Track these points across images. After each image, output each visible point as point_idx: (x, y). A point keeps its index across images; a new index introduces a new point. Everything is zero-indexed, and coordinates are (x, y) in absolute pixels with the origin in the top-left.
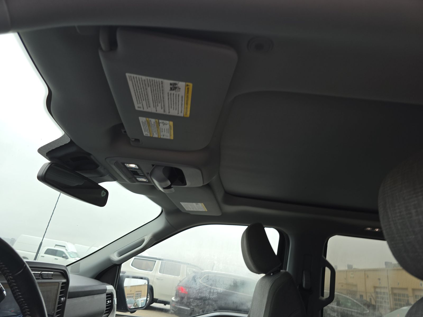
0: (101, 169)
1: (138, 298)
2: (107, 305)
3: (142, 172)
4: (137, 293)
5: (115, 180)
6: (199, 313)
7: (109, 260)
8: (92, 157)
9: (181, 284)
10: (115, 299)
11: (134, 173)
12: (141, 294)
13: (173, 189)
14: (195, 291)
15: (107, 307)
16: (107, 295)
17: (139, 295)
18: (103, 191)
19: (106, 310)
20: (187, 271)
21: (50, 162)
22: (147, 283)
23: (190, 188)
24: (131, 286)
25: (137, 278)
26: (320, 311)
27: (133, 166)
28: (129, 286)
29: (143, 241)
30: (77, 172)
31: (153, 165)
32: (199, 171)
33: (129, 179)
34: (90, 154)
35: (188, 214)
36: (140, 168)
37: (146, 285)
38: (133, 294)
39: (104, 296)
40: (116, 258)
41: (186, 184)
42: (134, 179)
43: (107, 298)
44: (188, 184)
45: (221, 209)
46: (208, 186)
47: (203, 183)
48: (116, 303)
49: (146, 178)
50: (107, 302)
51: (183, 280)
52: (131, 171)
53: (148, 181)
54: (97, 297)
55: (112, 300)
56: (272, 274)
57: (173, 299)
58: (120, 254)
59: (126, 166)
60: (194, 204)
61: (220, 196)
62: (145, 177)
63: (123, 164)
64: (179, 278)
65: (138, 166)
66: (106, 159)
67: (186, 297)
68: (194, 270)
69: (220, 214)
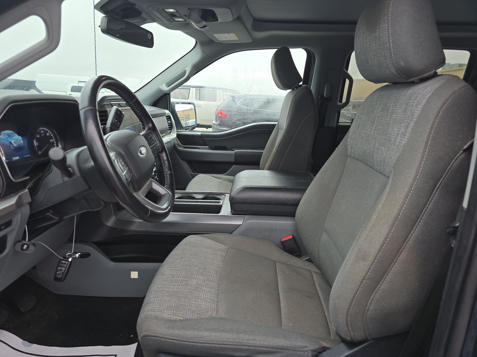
0: (143, 15)
1: (187, 121)
2: (168, 124)
3: (179, 14)
4: (186, 116)
5: (154, 22)
6: (240, 124)
7: (160, 91)
8: (137, 7)
9: (219, 109)
10: (173, 120)
11: (172, 15)
12: (189, 117)
13: (207, 27)
14: (235, 109)
15: (169, 126)
16: (167, 117)
17: (188, 118)
18: (149, 34)
19: (169, 128)
20: (223, 96)
21: (105, 16)
22: (193, 108)
23: (221, 23)
24: (182, 111)
25: (186, 104)
26: (337, 114)
27: (172, 10)
28: (181, 111)
29: (185, 72)
30: (124, 20)
31: (189, 9)
32: (229, 10)
33: (168, 20)
34: (134, 5)
35: (221, 44)
36: (177, 12)
37: (193, 109)
38: (183, 117)
39: (165, 118)
40: (165, 88)
41: (218, 20)
42: (172, 20)
43: (167, 119)
44: (220, 20)
45: (251, 36)
46: (239, 19)
47: (233, 18)
48: (174, 123)
49: (183, 18)
50: (168, 122)
51: (221, 105)
52: (170, 14)
53: (184, 20)
54: (160, 118)
55: (171, 120)
56: (295, 89)
57: (214, 122)
58: (168, 85)
59: (165, 11)
60: (226, 35)
61: (249, 25)
62: (181, 18)
63: (164, 10)
64: (218, 103)
65: (176, 10)
66: (148, 7)
67: (228, 114)
68: (230, 94)
69: (251, 41)
